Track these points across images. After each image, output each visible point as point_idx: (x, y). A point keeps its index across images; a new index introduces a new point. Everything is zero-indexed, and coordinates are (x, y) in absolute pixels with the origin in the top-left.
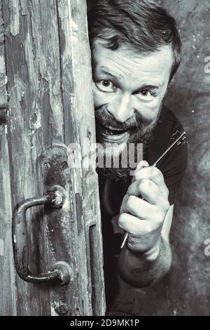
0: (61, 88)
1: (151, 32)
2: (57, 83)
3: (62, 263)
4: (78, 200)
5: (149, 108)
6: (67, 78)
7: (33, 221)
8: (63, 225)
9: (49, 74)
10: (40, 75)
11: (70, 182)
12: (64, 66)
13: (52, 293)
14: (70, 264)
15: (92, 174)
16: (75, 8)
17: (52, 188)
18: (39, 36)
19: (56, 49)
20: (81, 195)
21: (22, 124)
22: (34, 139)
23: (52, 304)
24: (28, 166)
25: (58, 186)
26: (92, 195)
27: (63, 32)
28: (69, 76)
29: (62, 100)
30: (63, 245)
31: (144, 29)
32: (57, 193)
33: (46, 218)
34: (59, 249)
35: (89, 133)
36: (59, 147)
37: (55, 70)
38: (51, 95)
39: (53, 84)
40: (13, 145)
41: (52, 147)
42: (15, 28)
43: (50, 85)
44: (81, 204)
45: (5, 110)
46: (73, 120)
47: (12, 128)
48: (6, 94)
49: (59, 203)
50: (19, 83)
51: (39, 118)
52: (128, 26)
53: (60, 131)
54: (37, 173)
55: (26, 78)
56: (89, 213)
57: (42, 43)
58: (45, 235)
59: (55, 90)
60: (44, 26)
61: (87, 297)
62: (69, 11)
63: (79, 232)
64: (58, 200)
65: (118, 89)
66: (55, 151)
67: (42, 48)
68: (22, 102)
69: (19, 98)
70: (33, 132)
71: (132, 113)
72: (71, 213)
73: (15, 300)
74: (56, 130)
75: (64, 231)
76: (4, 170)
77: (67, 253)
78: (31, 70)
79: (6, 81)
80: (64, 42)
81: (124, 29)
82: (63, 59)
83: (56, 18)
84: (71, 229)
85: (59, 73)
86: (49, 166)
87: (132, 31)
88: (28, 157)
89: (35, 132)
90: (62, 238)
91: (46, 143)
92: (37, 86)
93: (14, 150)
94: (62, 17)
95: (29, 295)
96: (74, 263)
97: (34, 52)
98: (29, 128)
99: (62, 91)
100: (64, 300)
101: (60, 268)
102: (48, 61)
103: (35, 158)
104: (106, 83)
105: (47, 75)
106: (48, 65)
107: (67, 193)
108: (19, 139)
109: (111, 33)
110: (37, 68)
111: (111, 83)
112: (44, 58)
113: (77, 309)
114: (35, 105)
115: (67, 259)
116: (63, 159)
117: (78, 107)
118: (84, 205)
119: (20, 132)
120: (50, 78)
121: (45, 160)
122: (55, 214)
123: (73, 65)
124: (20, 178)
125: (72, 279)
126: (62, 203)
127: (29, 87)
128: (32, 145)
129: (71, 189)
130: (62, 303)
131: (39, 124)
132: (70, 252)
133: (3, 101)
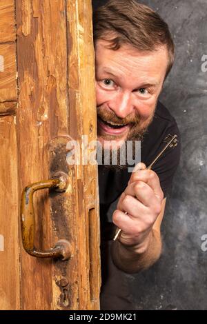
0: (67, 84)
1: (149, 34)
2: (64, 80)
3: (64, 241)
4: (80, 185)
5: (147, 105)
6: (73, 76)
7: (38, 203)
8: (65, 207)
9: (57, 72)
10: (49, 72)
11: (73, 169)
12: (71, 65)
13: (53, 268)
14: (71, 242)
16: (82, 13)
17: (57, 174)
18: (48, 37)
19: (64, 49)
20: (82, 180)
21: (30, 116)
22: (41, 130)
23: (53, 278)
24: (35, 154)
25: (62, 172)
26: (92, 182)
27: (70, 34)
28: (75, 72)
29: (68, 95)
30: (65, 225)
31: (143, 31)
32: (61, 179)
33: (50, 201)
34: (61, 228)
35: (91, 126)
36: (64, 137)
37: (62, 69)
38: (58, 90)
39: (61, 80)
40: (21, 134)
41: (57, 138)
42: (27, 28)
43: (58, 82)
44: (83, 189)
45: (15, 103)
46: (77, 114)
47: (21, 119)
48: (17, 88)
49: (63, 187)
50: (28, 79)
51: (46, 111)
52: (128, 28)
53: (65, 123)
54: (43, 160)
55: (35, 75)
56: (89, 197)
57: (51, 44)
58: (49, 216)
59: (61, 86)
60: (54, 28)
61: (85, 272)
62: (76, 16)
63: (80, 214)
64: (62, 185)
65: (119, 88)
66: (60, 141)
67: (51, 48)
68: (31, 96)
69: (29, 92)
70: (41, 123)
71: (131, 109)
72: (73, 196)
73: (18, 274)
74: (62, 123)
75: (66, 213)
76: (11, 157)
77: (68, 232)
78: (40, 67)
79: (17, 76)
80: (72, 43)
81: (124, 31)
82: (70, 58)
83: (64, 22)
84: (73, 211)
85: (65, 71)
86: (54, 154)
87: (132, 33)
88: (35, 146)
89: (43, 123)
90: (64, 219)
91: (52, 134)
92: (45, 81)
93: (22, 139)
94: (70, 21)
95: (32, 270)
96: (75, 241)
97: (44, 50)
98: (36, 120)
99: (68, 87)
100: (65, 274)
101: (62, 245)
102: (56, 59)
103: (42, 147)
104: (107, 82)
105: (54, 72)
106: (57, 63)
107: (70, 179)
108: (27, 129)
109: (113, 35)
110: (46, 65)
111: (112, 82)
112: (52, 57)
113: (76, 282)
114: (43, 99)
115: (68, 237)
117: (82, 101)
118: (85, 190)
119: (29, 123)
120: (57, 75)
121: (51, 149)
122: (58, 197)
123: (79, 65)
124: (27, 164)
125: (72, 256)
126: (66, 188)
127: (38, 83)
128: (39, 135)
129: (74, 175)
130: (62, 278)
131: (46, 116)
132: (71, 232)
133: (13, 95)
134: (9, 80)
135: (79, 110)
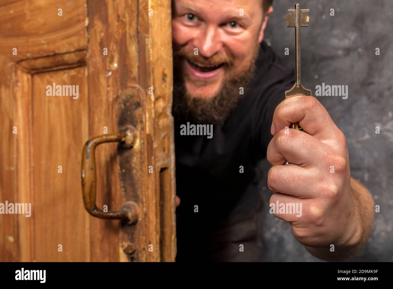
0: (137, 29)
2: (134, 24)
3: (131, 203)
4: (149, 140)
6: (144, 19)
8: (133, 165)
9: (127, 16)
10: (119, 16)
11: (141, 122)
12: (141, 7)
13: (121, 234)
14: (138, 204)
15: (166, 116)
17: (123, 128)
20: (152, 135)
21: (100, 65)
22: (111, 81)
23: (120, 244)
24: (104, 107)
25: (130, 126)
26: (164, 137)
28: (145, 15)
29: (138, 42)
30: (133, 185)
32: (128, 133)
33: (118, 159)
34: (129, 189)
35: (164, 75)
36: (133, 88)
37: (132, 12)
38: (128, 36)
39: (130, 25)
41: (126, 88)
43: (128, 27)
44: (152, 144)
45: (85, 52)
46: (147, 61)
47: (91, 69)
48: (86, 35)
49: (130, 142)
50: (99, 25)
51: (116, 59)
53: (135, 71)
54: (112, 114)
55: (105, 20)
56: (160, 154)
59: (131, 31)
61: (155, 237)
64: (129, 139)
66: (129, 92)
68: (101, 43)
69: (99, 40)
70: (110, 73)
72: (141, 153)
73: (88, 245)
74: (131, 72)
75: (134, 171)
77: (136, 193)
78: (111, 11)
79: (87, 22)
82: (141, 0)
84: (141, 169)
85: (135, 14)
86: (123, 106)
88: (104, 99)
89: (112, 73)
90: (132, 178)
91: (122, 84)
92: (115, 27)
95: (100, 237)
96: (143, 203)
98: (106, 70)
99: (138, 32)
100: (132, 240)
101: (129, 207)
102: (126, 2)
103: (111, 100)
105: (124, 16)
106: (127, 6)
107: (138, 133)
110: (116, 9)
113: (144, 249)
114: (113, 46)
115: (136, 198)
116: (136, 100)
117: (153, 48)
118: (155, 145)
119: (98, 74)
120: (127, 19)
121: (120, 100)
122: (126, 154)
123: (149, 7)
125: (140, 219)
126: (133, 143)
127: (107, 29)
128: (108, 86)
129: (143, 129)
130: (130, 244)
131: (116, 65)
132: (139, 192)
133: (83, 43)
134: (78, 27)
135: (149, 57)
